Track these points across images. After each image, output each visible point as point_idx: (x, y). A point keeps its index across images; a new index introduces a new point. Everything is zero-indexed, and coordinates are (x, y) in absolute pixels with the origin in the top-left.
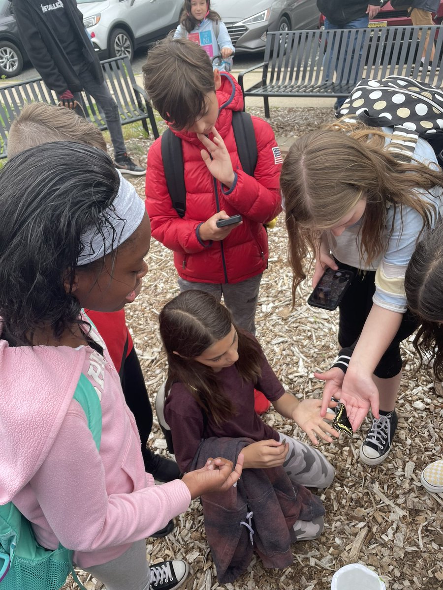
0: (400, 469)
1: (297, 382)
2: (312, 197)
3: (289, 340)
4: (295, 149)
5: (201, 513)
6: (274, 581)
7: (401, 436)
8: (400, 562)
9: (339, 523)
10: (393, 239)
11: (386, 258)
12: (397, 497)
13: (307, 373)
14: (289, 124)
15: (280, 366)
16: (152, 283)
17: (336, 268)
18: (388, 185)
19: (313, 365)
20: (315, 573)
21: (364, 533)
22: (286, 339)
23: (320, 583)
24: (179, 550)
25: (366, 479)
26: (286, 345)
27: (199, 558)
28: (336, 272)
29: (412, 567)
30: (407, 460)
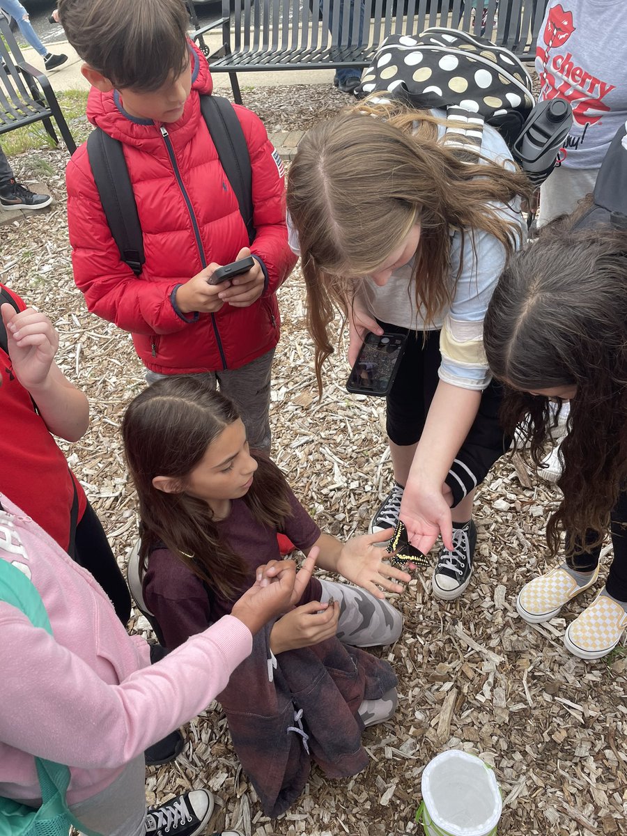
0: (488, 599)
1: (334, 498)
2: (341, 223)
3: (316, 438)
4: (307, 147)
5: (221, 715)
6: (340, 792)
7: (483, 551)
8: (505, 729)
9: (417, 689)
10: (462, 283)
11: (453, 312)
12: (489, 638)
13: (347, 482)
14: (273, 113)
15: (308, 478)
16: (97, 379)
17: (380, 332)
18: (450, 201)
19: (353, 469)
20: (394, 768)
21: (452, 697)
22: (312, 437)
23: (404, 782)
24: (197, 776)
25: (445, 620)
26: (312, 446)
27: (228, 781)
28: (382, 337)
29: (522, 732)
30: (495, 583)
